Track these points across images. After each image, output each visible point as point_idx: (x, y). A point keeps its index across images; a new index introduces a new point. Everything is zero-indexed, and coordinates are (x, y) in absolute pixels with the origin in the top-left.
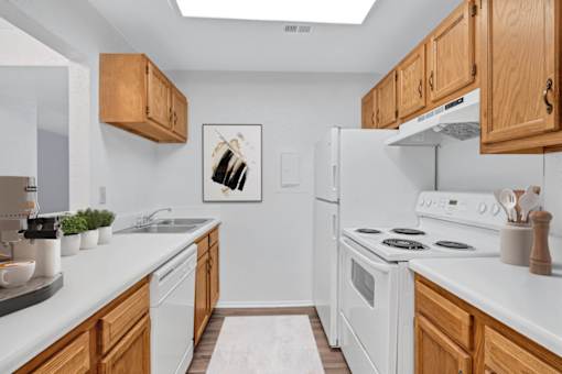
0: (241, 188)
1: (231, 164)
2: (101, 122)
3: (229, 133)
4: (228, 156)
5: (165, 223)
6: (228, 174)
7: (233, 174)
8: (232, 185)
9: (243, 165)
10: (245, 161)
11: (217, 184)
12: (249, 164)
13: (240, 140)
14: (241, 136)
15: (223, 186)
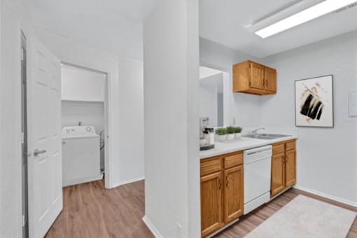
0: (318, 118)
1: (311, 103)
2: (234, 92)
3: (310, 84)
4: (310, 98)
5: (264, 135)
6: (311, 110)
7: (313, 110)
8: (313, 116)
9: (320, 103)
10: (321, 100)
11: (303, 116)
12: (323, 102)
13: (317, 87)
14: (318, 85)
15: (307, 117)
